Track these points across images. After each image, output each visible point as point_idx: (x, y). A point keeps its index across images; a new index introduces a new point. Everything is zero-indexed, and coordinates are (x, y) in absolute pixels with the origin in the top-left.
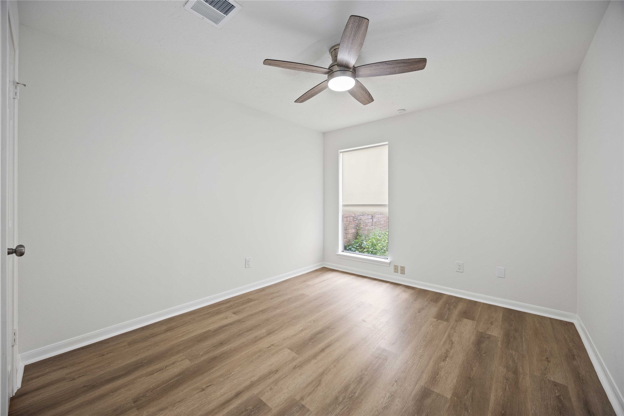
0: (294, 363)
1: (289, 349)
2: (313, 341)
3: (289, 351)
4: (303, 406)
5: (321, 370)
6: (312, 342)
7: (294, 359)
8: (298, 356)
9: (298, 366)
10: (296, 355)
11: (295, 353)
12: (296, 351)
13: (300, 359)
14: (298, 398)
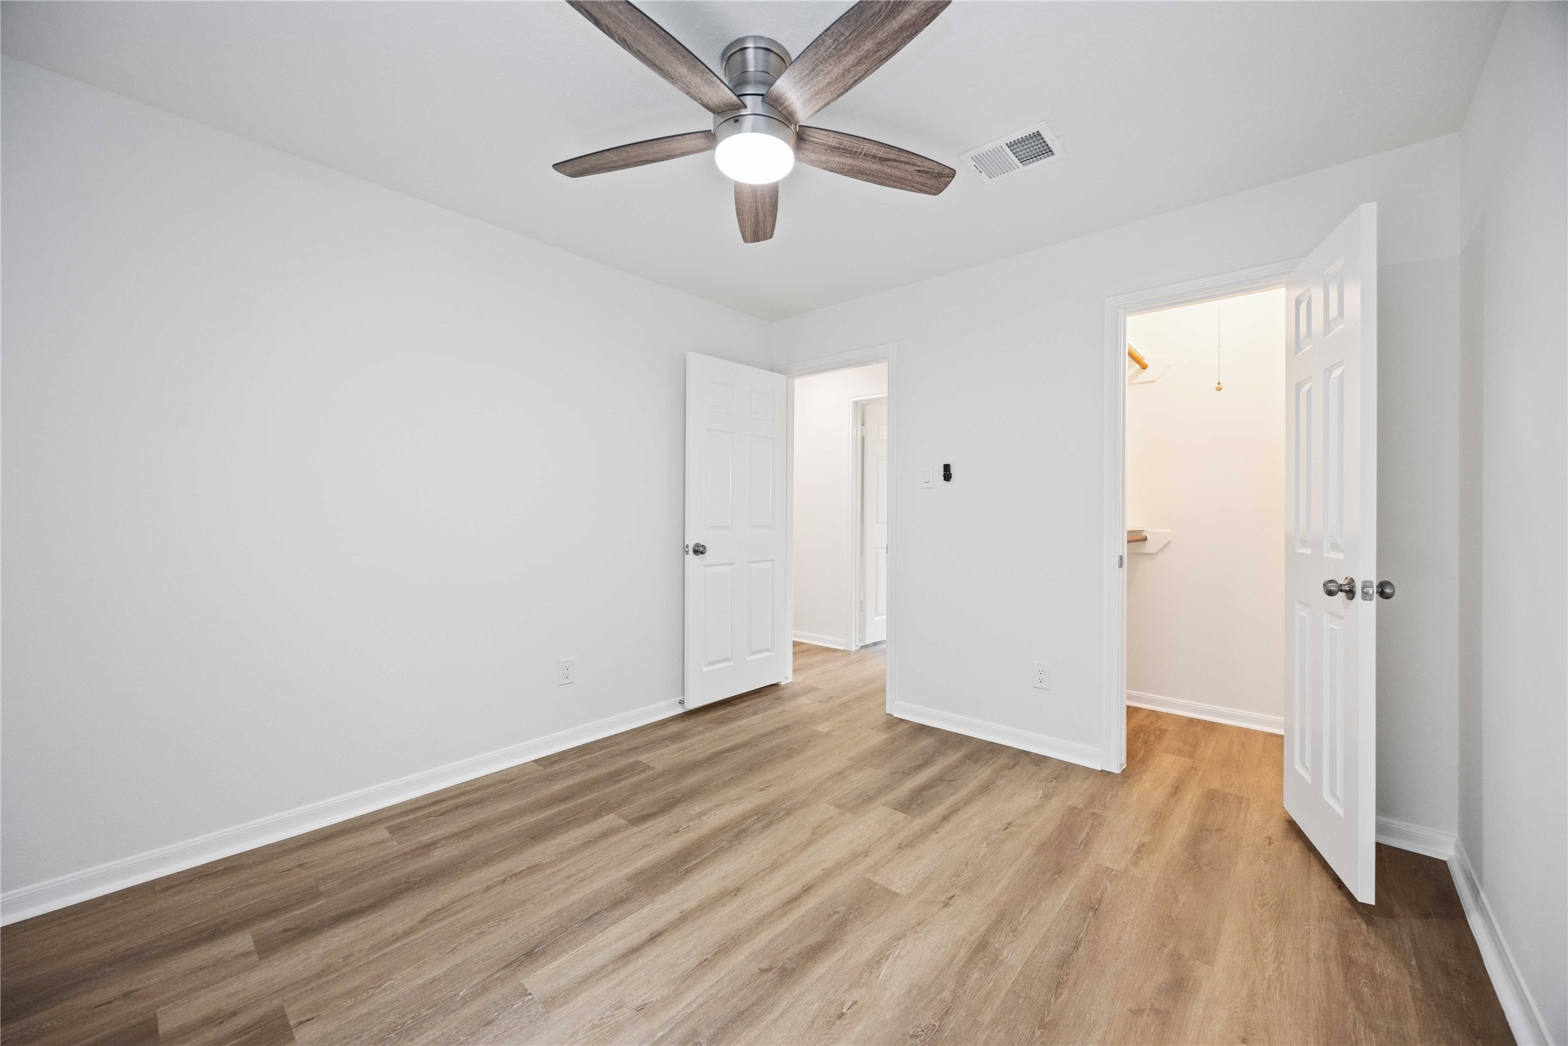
0: (870, 861)
1: (895, 895)
2: (835, 917)
3: (893, 888)
4: (839, 806)
5: (812, 849)
6: (838, 912)
7: (875, 868)
8: (868, 876)
9: (860, 855)
10: (871, 878)
11: (876, 884)
12: (876, 887)
13: (859, 869)
14: (848, 815)
